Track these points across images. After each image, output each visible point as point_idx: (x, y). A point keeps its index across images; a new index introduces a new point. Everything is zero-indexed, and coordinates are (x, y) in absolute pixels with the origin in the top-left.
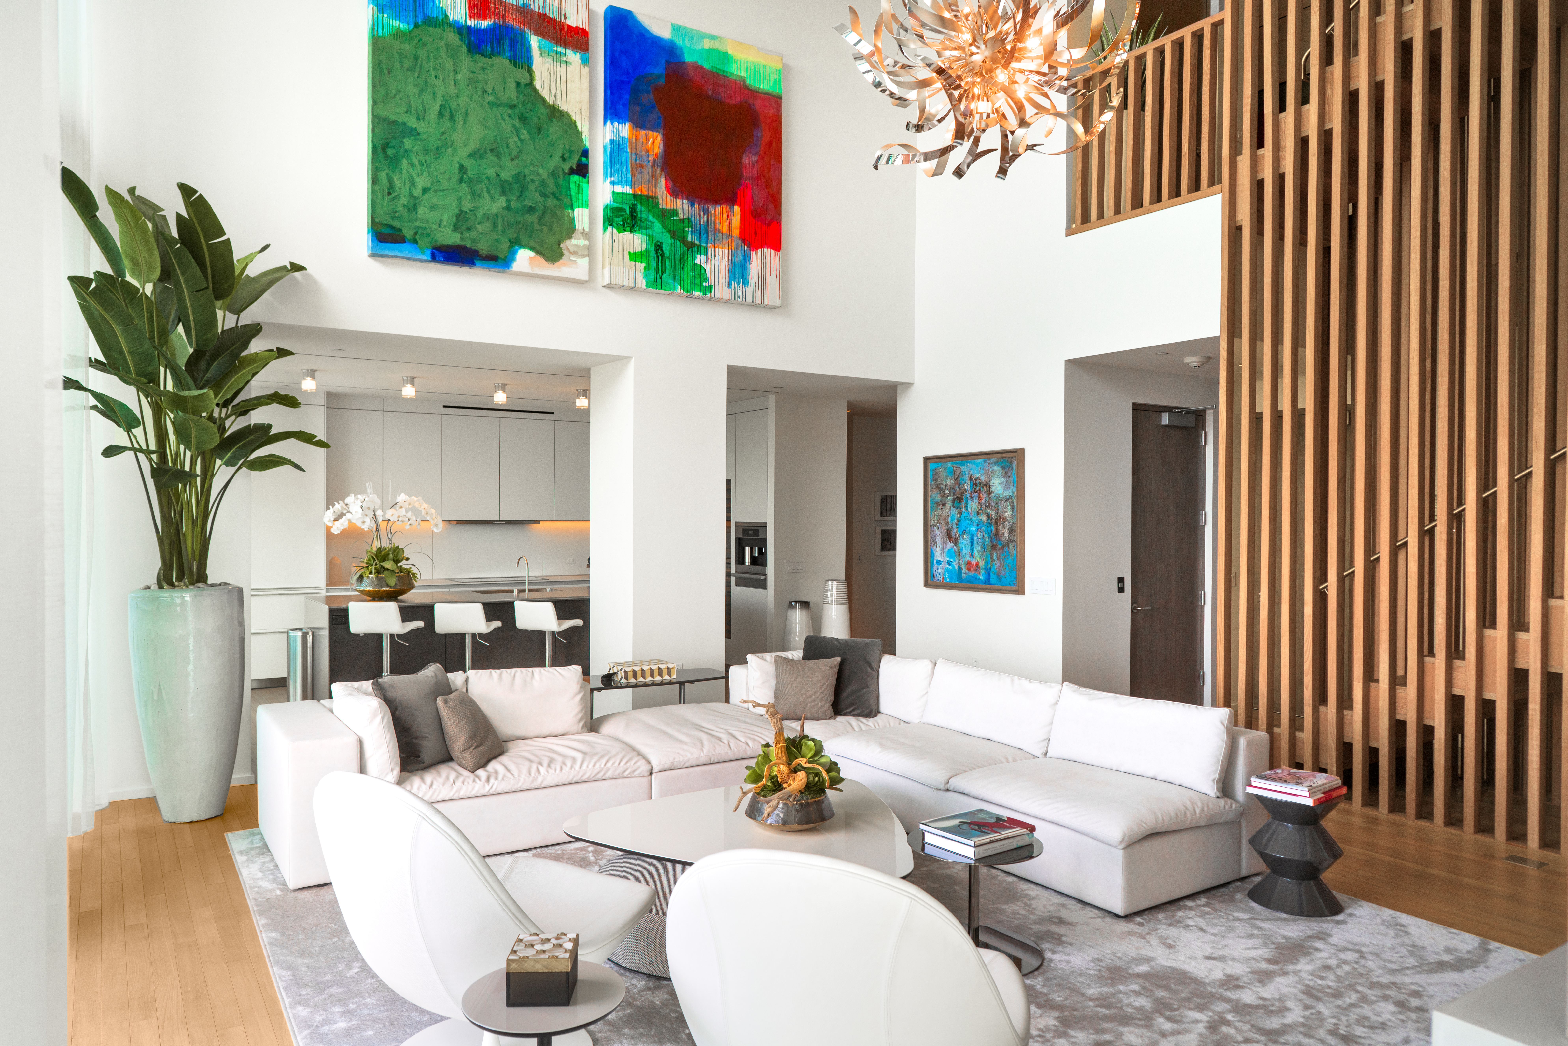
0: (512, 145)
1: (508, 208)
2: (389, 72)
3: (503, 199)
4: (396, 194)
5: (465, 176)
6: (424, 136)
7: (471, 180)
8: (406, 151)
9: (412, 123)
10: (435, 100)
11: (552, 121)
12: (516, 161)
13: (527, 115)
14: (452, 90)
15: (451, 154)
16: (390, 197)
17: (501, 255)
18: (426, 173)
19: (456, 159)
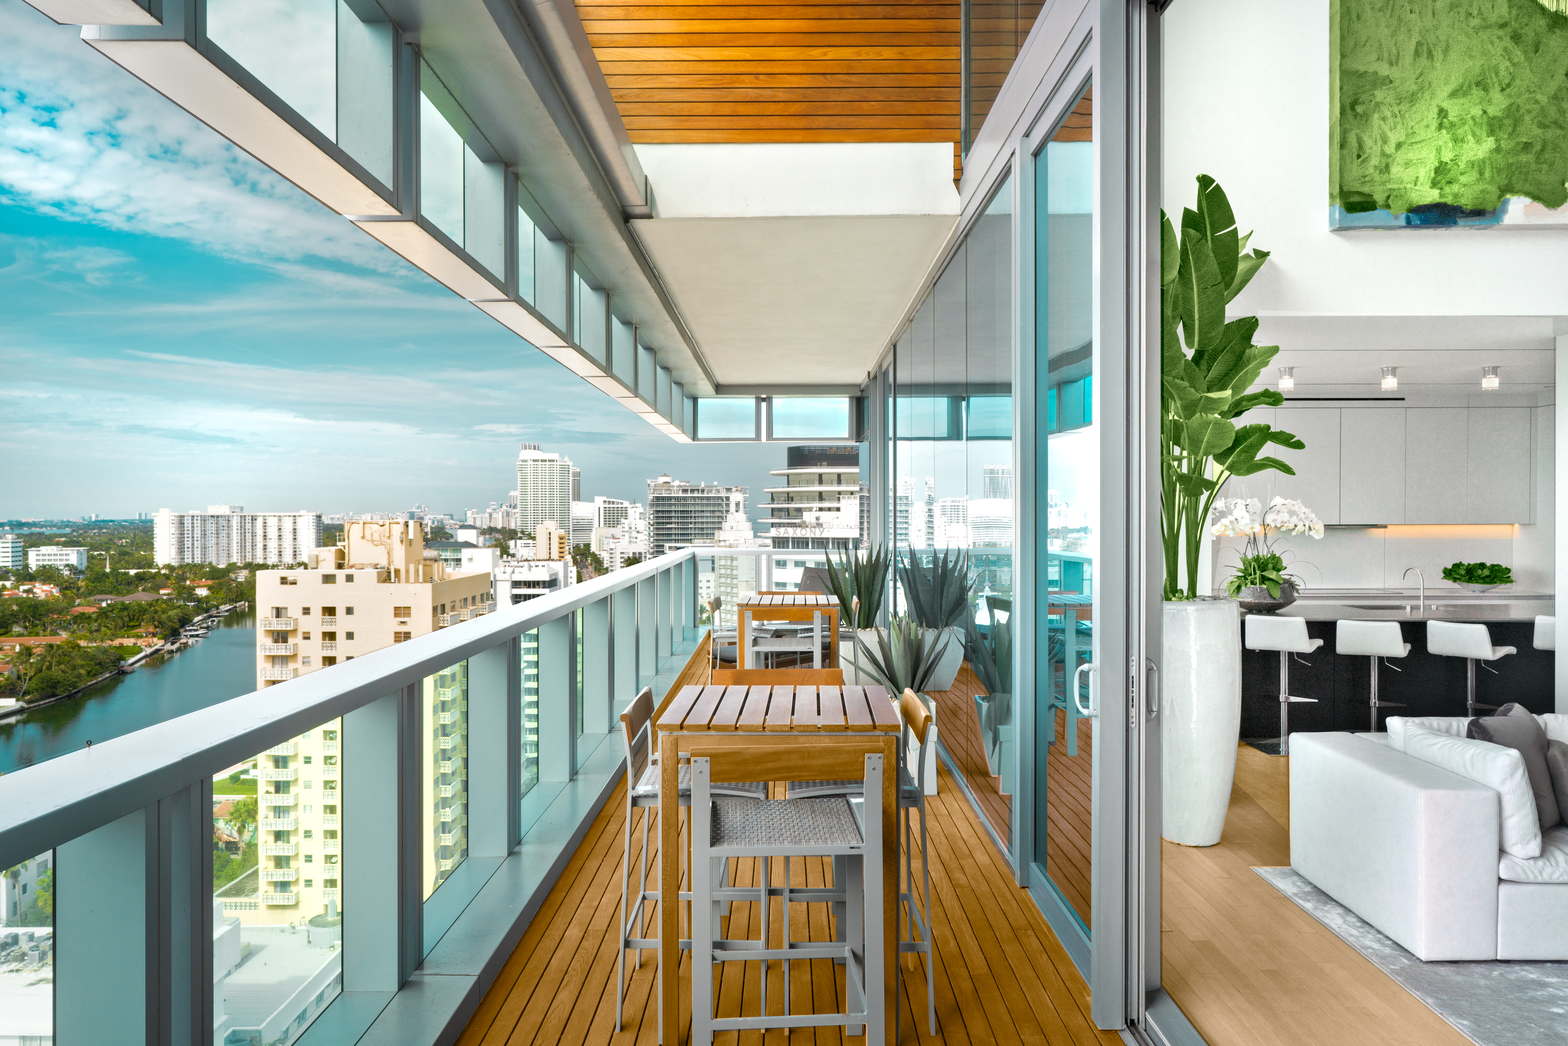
0: (1503, 73)
1: (1498, 150)
2: (1358, 17)
3: (1492, 139)
4: (1366, 156)
5: (1445, 120)
6: (1397, 84)
7: (1452, 125)
8: (1378, 105)
9: (1384, 70)
10: (1410, 37)
11: (1554, 32)
12: (1508, 91)
13: (1523, 31)
14: (1429, 22)
15: (1428, 98)
16: (1360, 160)
17: (1489, 208)
18: (1399, 126)
19: (1434, 103)
